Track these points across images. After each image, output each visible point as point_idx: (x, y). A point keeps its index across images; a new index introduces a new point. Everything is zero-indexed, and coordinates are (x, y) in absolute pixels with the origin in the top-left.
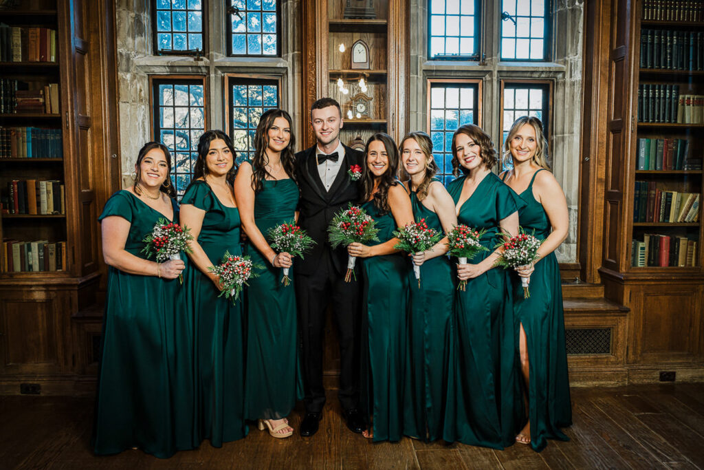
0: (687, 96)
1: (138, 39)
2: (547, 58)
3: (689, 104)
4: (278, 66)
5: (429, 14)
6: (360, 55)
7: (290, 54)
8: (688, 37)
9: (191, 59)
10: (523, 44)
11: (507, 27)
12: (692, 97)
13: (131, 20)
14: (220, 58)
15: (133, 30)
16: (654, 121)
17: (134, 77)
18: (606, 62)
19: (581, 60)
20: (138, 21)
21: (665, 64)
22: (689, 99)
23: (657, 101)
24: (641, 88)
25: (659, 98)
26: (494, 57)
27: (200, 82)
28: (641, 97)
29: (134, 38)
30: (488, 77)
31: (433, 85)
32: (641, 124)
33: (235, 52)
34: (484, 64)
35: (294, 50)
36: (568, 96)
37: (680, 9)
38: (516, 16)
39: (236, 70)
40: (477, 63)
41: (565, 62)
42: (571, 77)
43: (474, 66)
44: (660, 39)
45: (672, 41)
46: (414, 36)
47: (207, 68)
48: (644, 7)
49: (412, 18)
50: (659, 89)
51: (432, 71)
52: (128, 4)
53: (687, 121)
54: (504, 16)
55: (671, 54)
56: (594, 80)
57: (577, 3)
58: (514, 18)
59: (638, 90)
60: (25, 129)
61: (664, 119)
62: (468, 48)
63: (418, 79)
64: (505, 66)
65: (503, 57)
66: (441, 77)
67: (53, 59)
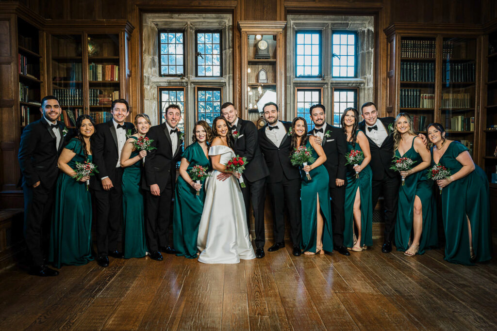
0: (425, 95)
1: (153, 69)
2: (356, 76)
3: (426, 99)
4: (222, 81)
5: (296, 55)
6: (263, 76)
7: (228, 76)
8: (425, 65)
9: (179, 79)
10: (344, 70)
11: (335, 61)
12: (427, 95)
13: (150, 60)
14: (193, 78)
15: (151, 65)
16: (408, 107)
17: (151, 87)
18: (384, 78)
19: (372, 77)
20: (153, 60)
21: (413, 79)
22: (426, 96)
23: (410, 97)
24: (401, 91)
25: (411, 96)
26: (329, 76)
27: (182, 90)
28: (401, 95)
29: (151, 68)
30: (326, 86)
31: (298, 90)
32: (402, 108)
33: (199, 74)
34: (324, 80)
35: (229, 74)
36: (366, 95)
37: (420, 52)
38: (340, 55)
39: (201, 84)
40: (321, 79)
41: (365, 78)
42: (368, 85)
43: (319, 80)
44: (410, 67)
45: (416, 68)
46: (289, 67)
47: (187, 82)
48: (402, 51)
49: (288, 58)
50: (411, 91)
51: (298, 83)
52: (149, 53)
53: (425, 107)
54: (333, 55)
55: (416, 74)
56: (379, 87)
57: (370, 49)
58: (339, 57)
59: (400, 92)
60: (103, 113)
61: (413, 106)
62: (316, 72)
63: (291, 87)
64: (334, 80)
65: (334, 76)
66: (303, 86)
67: (117, 80)
